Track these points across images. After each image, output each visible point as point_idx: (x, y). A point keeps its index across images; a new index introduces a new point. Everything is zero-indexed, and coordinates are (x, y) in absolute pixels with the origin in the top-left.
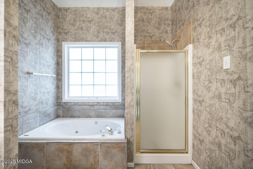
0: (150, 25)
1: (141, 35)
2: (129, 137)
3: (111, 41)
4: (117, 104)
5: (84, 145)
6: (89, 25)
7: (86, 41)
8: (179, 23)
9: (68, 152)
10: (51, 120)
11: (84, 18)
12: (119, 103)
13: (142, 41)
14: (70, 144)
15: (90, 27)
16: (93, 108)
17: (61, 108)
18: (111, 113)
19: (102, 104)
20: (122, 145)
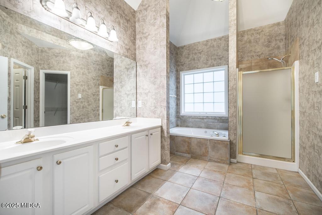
0: (258, 45)
1: (248, 56)
2: (232, 140)
3: (218, 66)
4: (224, 118)
5: (199, 140)
6: (200, 55)
7: (198, 68)
8: (290, 38)
9: (189, 143)
10: (174, 127)
11: (196, 51)
12: (226, 117)
13: (249, 61)
14: (190, 138)
15: (200, 57)
16: (203, 121)
17: (179, 120)
18: (219, 126)
19: (211, 118)
20: (226, 143)
